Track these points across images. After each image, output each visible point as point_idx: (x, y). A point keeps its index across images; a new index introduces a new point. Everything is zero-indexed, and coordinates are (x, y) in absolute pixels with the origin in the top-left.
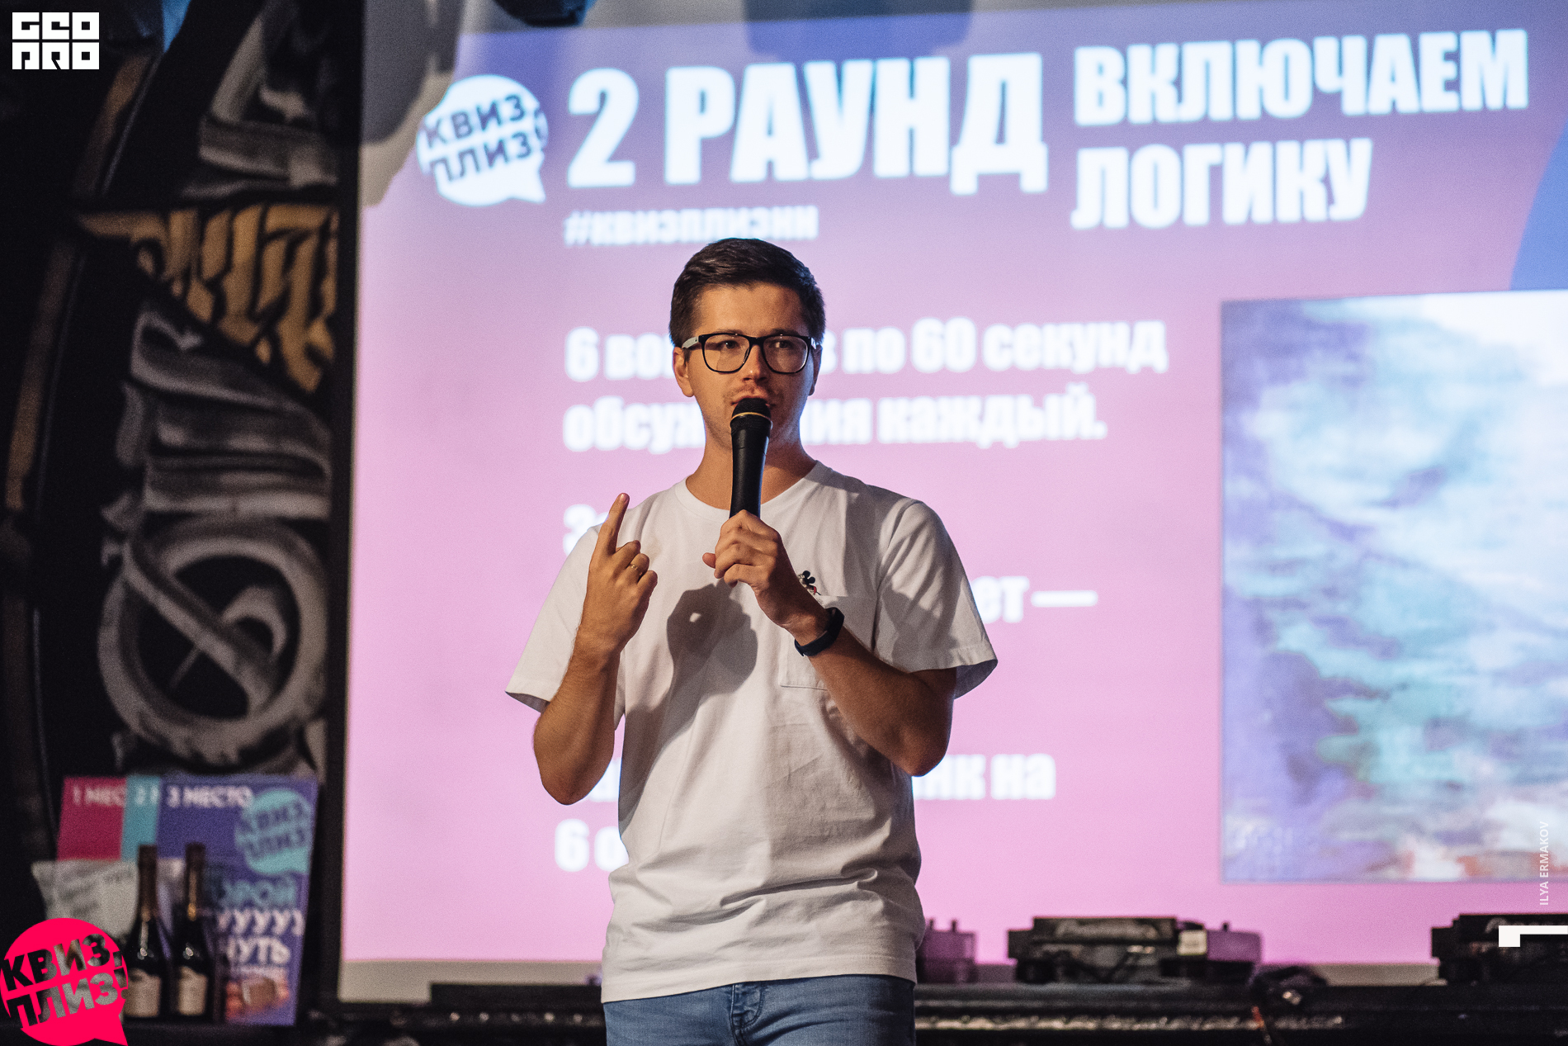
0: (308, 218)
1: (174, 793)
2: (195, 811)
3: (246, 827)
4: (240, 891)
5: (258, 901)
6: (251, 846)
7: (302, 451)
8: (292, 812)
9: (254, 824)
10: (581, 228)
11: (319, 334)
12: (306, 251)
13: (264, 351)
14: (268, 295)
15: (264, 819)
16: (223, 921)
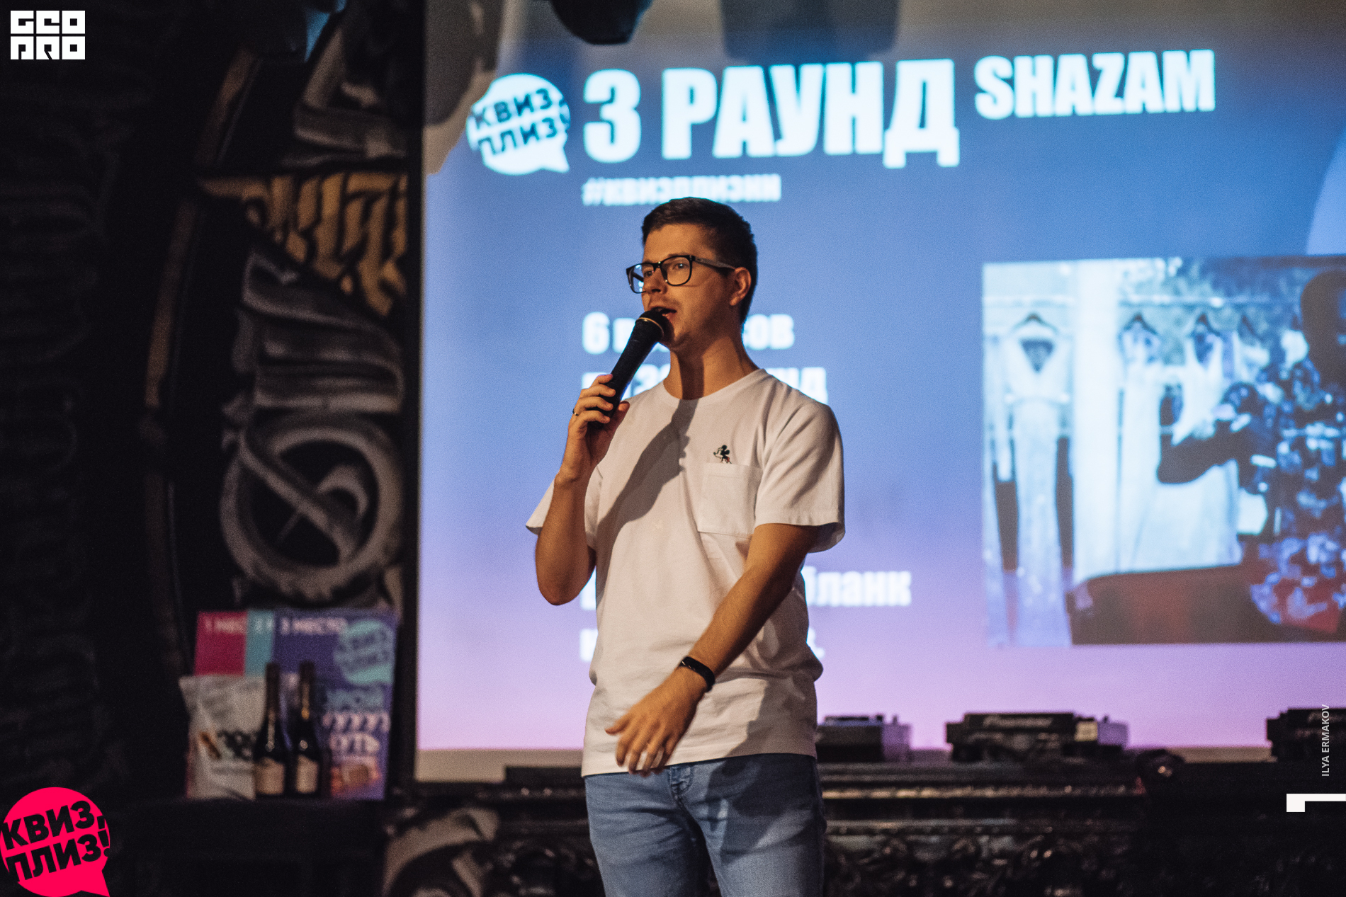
0: (380, 182)
1: (285, 625)
2: (302, 638)
3: (342, 649)
4: (338, 698)
5: (354, 705)
6: (346, 664)
7: (378, 361)
8: (378, 637)
9: (349, 646)
10: (596, 192)
11: (390, 272)
12: (379, 208)
13: (347, 285)
14: (350, 242)
15: (356, 643)
16: (326, 721)
